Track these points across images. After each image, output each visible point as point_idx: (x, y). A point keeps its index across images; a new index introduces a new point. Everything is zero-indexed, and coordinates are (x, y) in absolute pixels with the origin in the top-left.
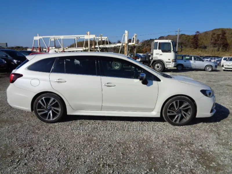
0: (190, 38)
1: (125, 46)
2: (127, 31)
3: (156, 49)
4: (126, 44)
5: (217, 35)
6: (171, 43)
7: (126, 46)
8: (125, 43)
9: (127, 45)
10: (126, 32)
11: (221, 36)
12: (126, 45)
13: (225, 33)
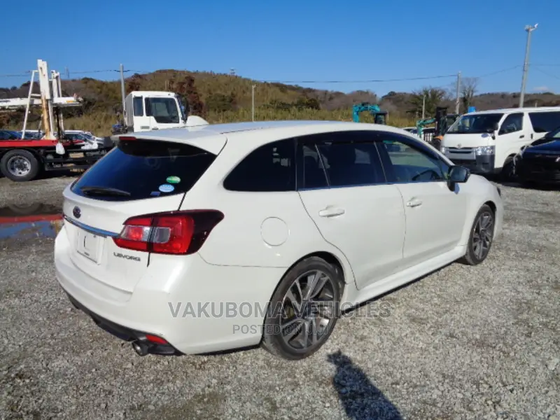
0: (109, 90)
1: (44, 106)
2: (45, 63)
3: (141, 114)
4: (47, 100)
5: (179, 83)
6: (176, 100)
7: (47, 105)
8: (43, 98)
9: (49, 104)
10: (41, 64)
11: (185, 86)
12: (44, 103)
13: (192, 81)
